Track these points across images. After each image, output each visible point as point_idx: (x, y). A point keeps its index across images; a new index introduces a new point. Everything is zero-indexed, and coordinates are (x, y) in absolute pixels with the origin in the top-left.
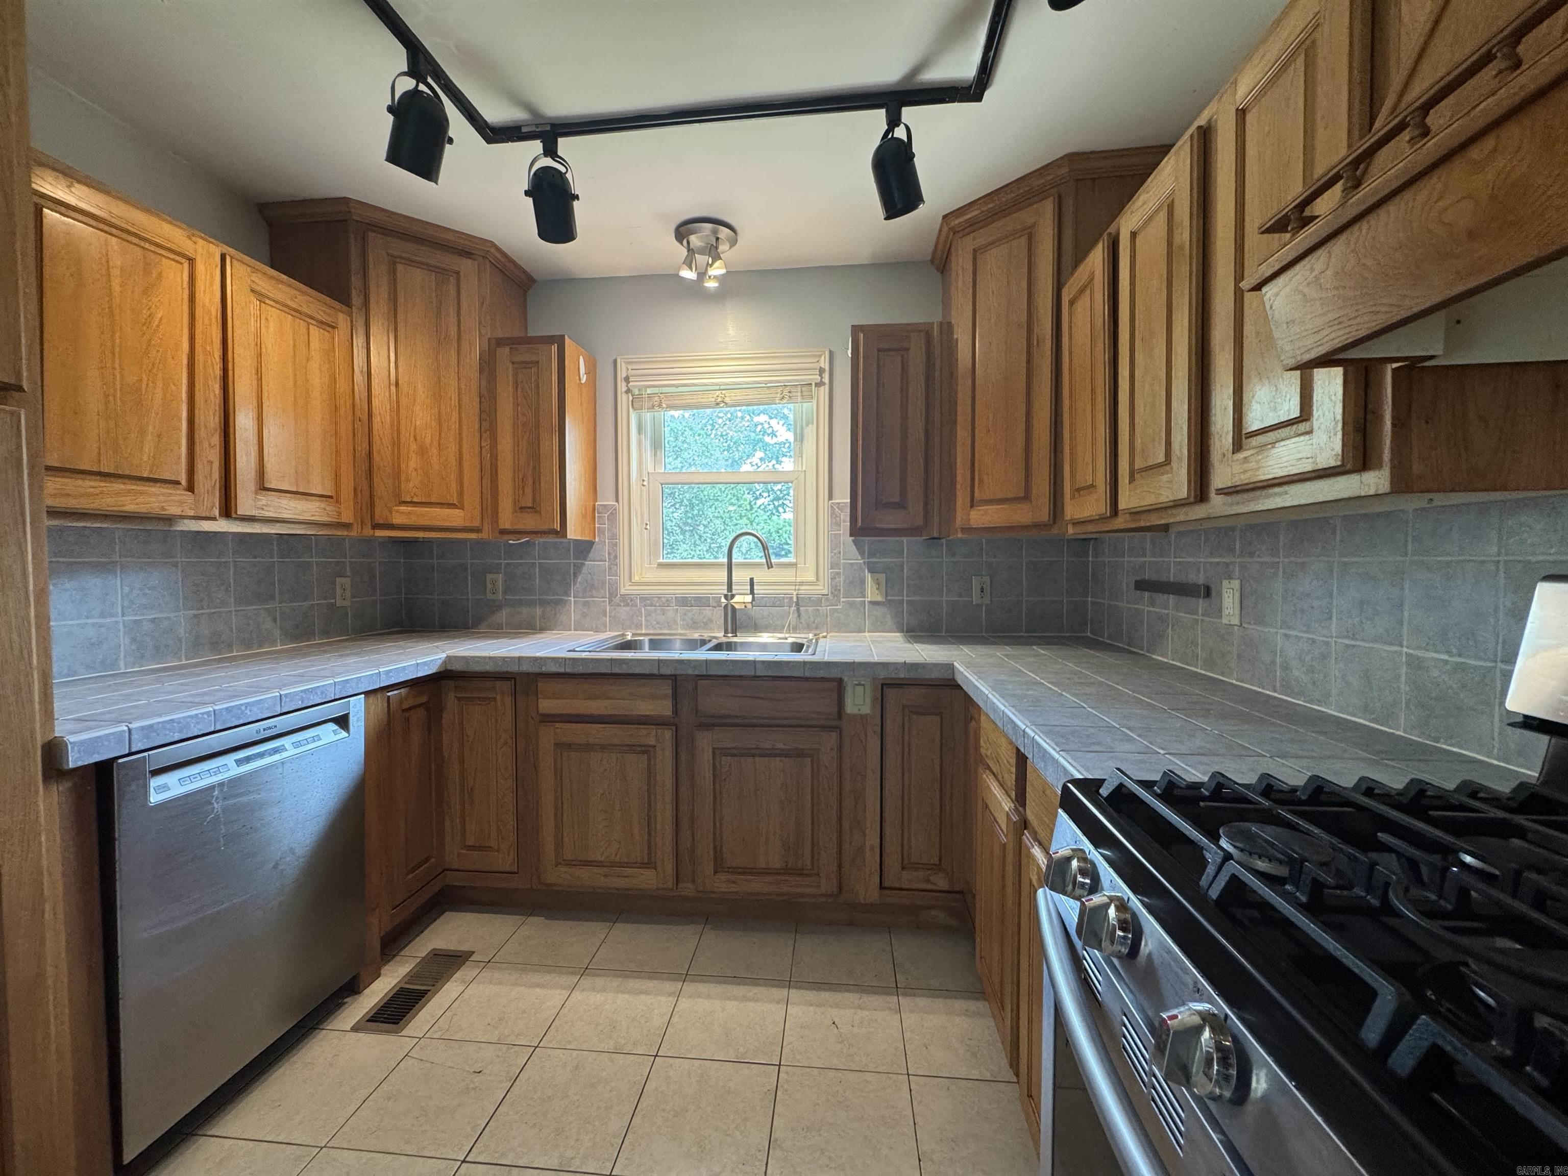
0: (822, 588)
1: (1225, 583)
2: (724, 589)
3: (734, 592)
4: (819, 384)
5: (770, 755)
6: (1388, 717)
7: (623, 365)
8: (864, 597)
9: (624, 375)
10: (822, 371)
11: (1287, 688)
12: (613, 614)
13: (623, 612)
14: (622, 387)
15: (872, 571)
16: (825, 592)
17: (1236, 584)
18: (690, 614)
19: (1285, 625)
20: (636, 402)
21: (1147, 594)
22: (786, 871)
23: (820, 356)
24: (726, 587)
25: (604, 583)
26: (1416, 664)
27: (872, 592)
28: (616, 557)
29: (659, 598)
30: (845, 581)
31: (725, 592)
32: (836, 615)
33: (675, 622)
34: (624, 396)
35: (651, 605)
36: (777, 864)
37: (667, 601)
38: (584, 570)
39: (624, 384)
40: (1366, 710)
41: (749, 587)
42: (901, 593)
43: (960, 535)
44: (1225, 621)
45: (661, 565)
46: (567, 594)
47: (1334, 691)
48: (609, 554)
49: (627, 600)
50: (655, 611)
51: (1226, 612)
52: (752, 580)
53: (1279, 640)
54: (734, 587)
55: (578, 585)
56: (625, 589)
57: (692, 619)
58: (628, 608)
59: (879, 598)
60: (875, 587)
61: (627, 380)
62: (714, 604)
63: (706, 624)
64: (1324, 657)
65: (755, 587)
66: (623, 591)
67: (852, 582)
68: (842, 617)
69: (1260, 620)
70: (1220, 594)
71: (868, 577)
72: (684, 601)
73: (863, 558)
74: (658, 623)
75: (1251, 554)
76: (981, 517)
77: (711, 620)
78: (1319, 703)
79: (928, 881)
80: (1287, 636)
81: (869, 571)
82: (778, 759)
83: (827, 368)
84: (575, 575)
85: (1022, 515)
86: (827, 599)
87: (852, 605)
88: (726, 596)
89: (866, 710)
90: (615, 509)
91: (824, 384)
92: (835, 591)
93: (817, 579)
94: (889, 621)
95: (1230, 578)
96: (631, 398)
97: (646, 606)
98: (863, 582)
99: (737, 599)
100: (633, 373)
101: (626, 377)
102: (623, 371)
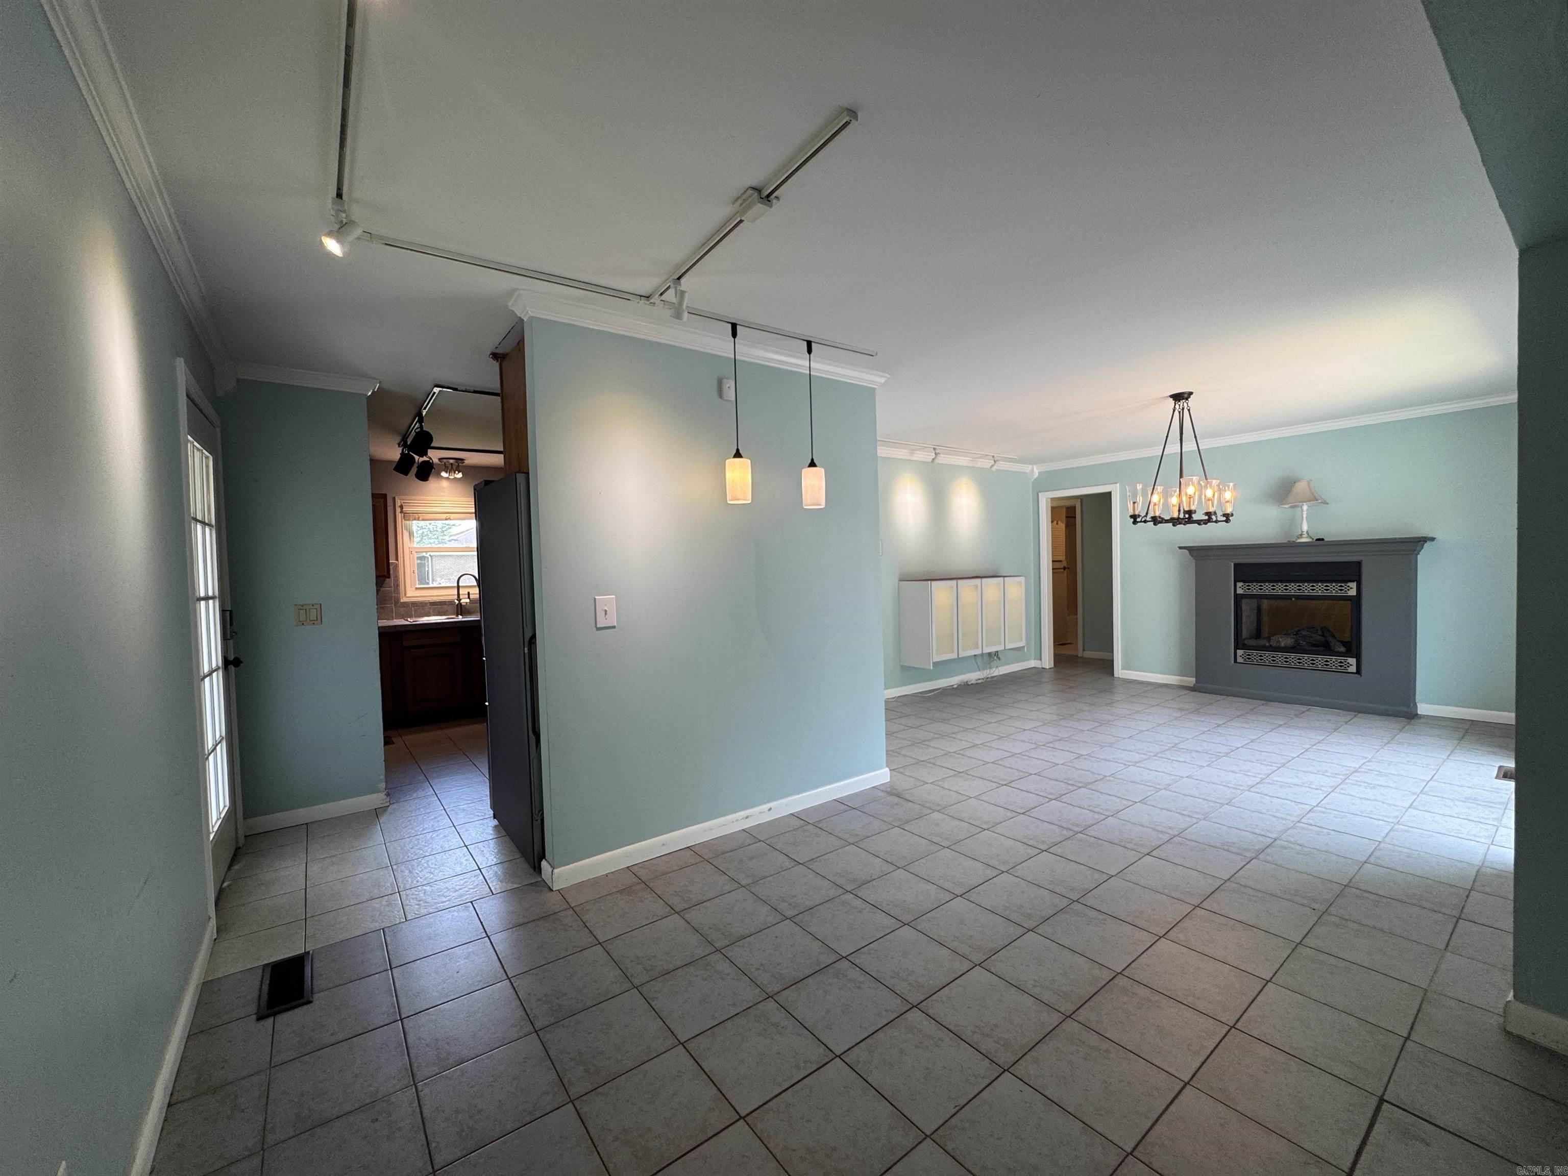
2: (455, 597)
7: (400, 500)
9: (399, 504)
12: (397, 611)
13: (402, 609)
14: (398, 510)
18: (437, 609)
20: (406, 516)
25: (391, 597)
28: (398, 585)
29: (421, 603)
33: (429, 612)
34: (400, 514)
35: (417, 606)
37: (425, 603)
38: (380, 591)
39: (399, 509)
41: (467, 597)
45: (417, 589)
48: (394, 584)
49: (405, 605)
50: (419, 608)
52: (469, 593)
54: (460, 597)
56: (403, 600)
57: (438, 611)
58: (405, 608)
61: (401, 507)
62: (449, 604)
63: (445, 612)
65: (470, 596)
72: (434, 603)
74: (420, 613)
77: (447, 611)
88: (457, 600)
90: (397, 564)
96: (403, 515)
97: (414, 607)
99: (462, 601)
100: (403, 504)
101: (400, 506)
102: (398, 503)
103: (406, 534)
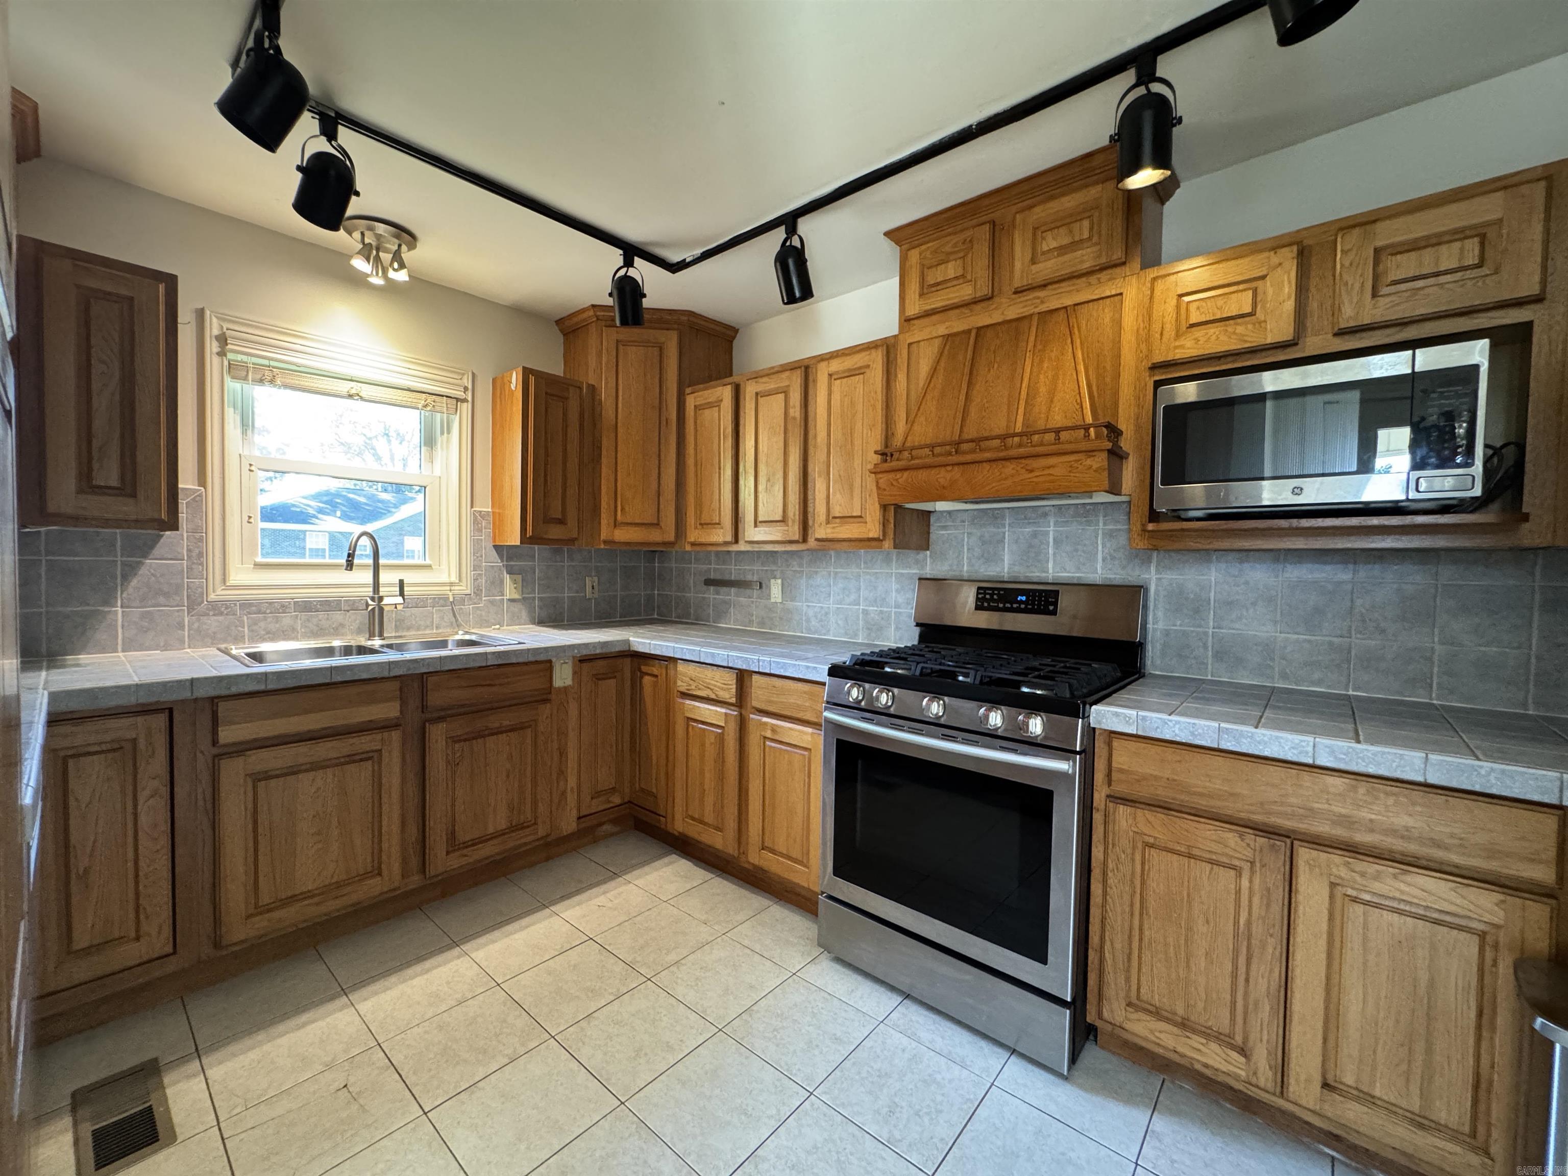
0: (465, 588)
1: (772, 581)
2: (369, 591)
3: (381, 594)
4: (465, 400)
5: (496, 734)
6: (856, 635)
7: (215, 320)
8: (503, 595)
9: (216, 332)
10: (466, 389)
11: (809, 630)
12: (196, 625)
13: (213, 623)
14: (212, 347)
15: (509, 573)
16: (468, 592)
17: (779, 581)
18: (315, 620)
19: (807, 600)
20: (236, 370)
21: (712, 588)
22: (513, 828)
23: (463, 374)
24: (371, 589)
25: (178, 588)
26: (866, 612)
27: (510, 589)
28: (200, 555)
29: (270, 603)
30: (486, 581)
31: (371, 594)
32: (479, 612)
33: (294, 630)
34: (216, 360)
35: (259, 612)
36: (503, 824)
37: (283, 606)
38: (143, 571)
39: (215, 344)
40: (846, 634)
41: (398, 589)
42: (533, 591)
43: (602, 546)
44: (773, 600)
45: (259, 566)
46: (109, 600)
47: (832, 629)
48: (189, 550)
49: (217, 608)
50: (265, 619)
51: (772, 596)
52: (401, 583)
53: (805, 608)
54: (381, 589)
55: (130, 590)
56: (217, 594)
57: (317, 626)
58: (221, 618)
59: (517, 596)
60: (513, 586)
61: (222, 340)
62: (347, 608)
63: (336, 629)
64: (827, 614)
65: (406, 589)
66: (212, 597)
67: (493, 583)
68: (483, 613)
69: (793, 599)
70: (769, 588)
71: (507, 578)
72: (306, 607)
73: (502, 561)
74: (268, 633)
75: (788, 566)
76: (621, 535)
77: (342, 625)
78: (825, 635)
79: (609, 802)
80: (808, 606)
81: (508, 573)
82: (504, 735)
83: (470, 387)
84: (125, 578)
85: (655, 536)
86: (470, 599)
87: (492, 602)
88: (373, 599)
89: (569, 682)
90: (200, 495)
91: (467, 401)
92: (478, 591)
93: (460, 580)
94: (524, 615)
95: (775, 578)
96: (226, 363)
97: (250, 613)
98: (502, 582)
99: (386, 601)
100: (228, 333)
101: (218, 338)
102: (213, 327)
103: (232, 419)
